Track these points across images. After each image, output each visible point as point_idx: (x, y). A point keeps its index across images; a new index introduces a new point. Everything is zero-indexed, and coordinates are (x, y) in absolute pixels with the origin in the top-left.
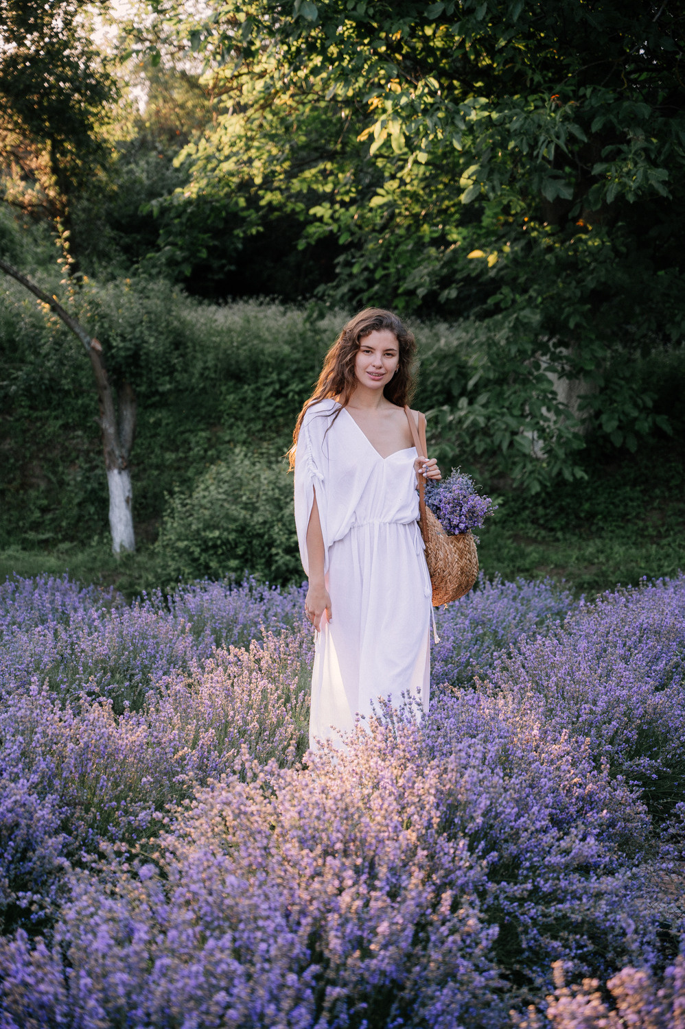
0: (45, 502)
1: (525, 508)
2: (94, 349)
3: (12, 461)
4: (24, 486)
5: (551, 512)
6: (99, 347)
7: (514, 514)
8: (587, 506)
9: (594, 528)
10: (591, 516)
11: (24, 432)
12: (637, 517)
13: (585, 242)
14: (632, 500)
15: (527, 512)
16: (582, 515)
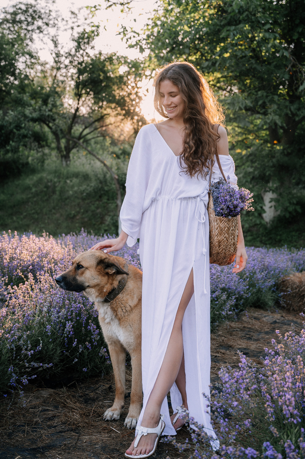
0: (106, 228)
1: (259, 237)
2: (115, 178)
3: (99, 215)
4: (102, 223)
5: (266, 239)
6: (117, 177)
7: (254, 239)
8: (279, 237)
9: (280, 245)
10: (280, 241)
11: (104, 207)
12: (295, 241)
13: (275, 148)
14: (294, 236)
15: (258, 239)
16: (277, 240)
